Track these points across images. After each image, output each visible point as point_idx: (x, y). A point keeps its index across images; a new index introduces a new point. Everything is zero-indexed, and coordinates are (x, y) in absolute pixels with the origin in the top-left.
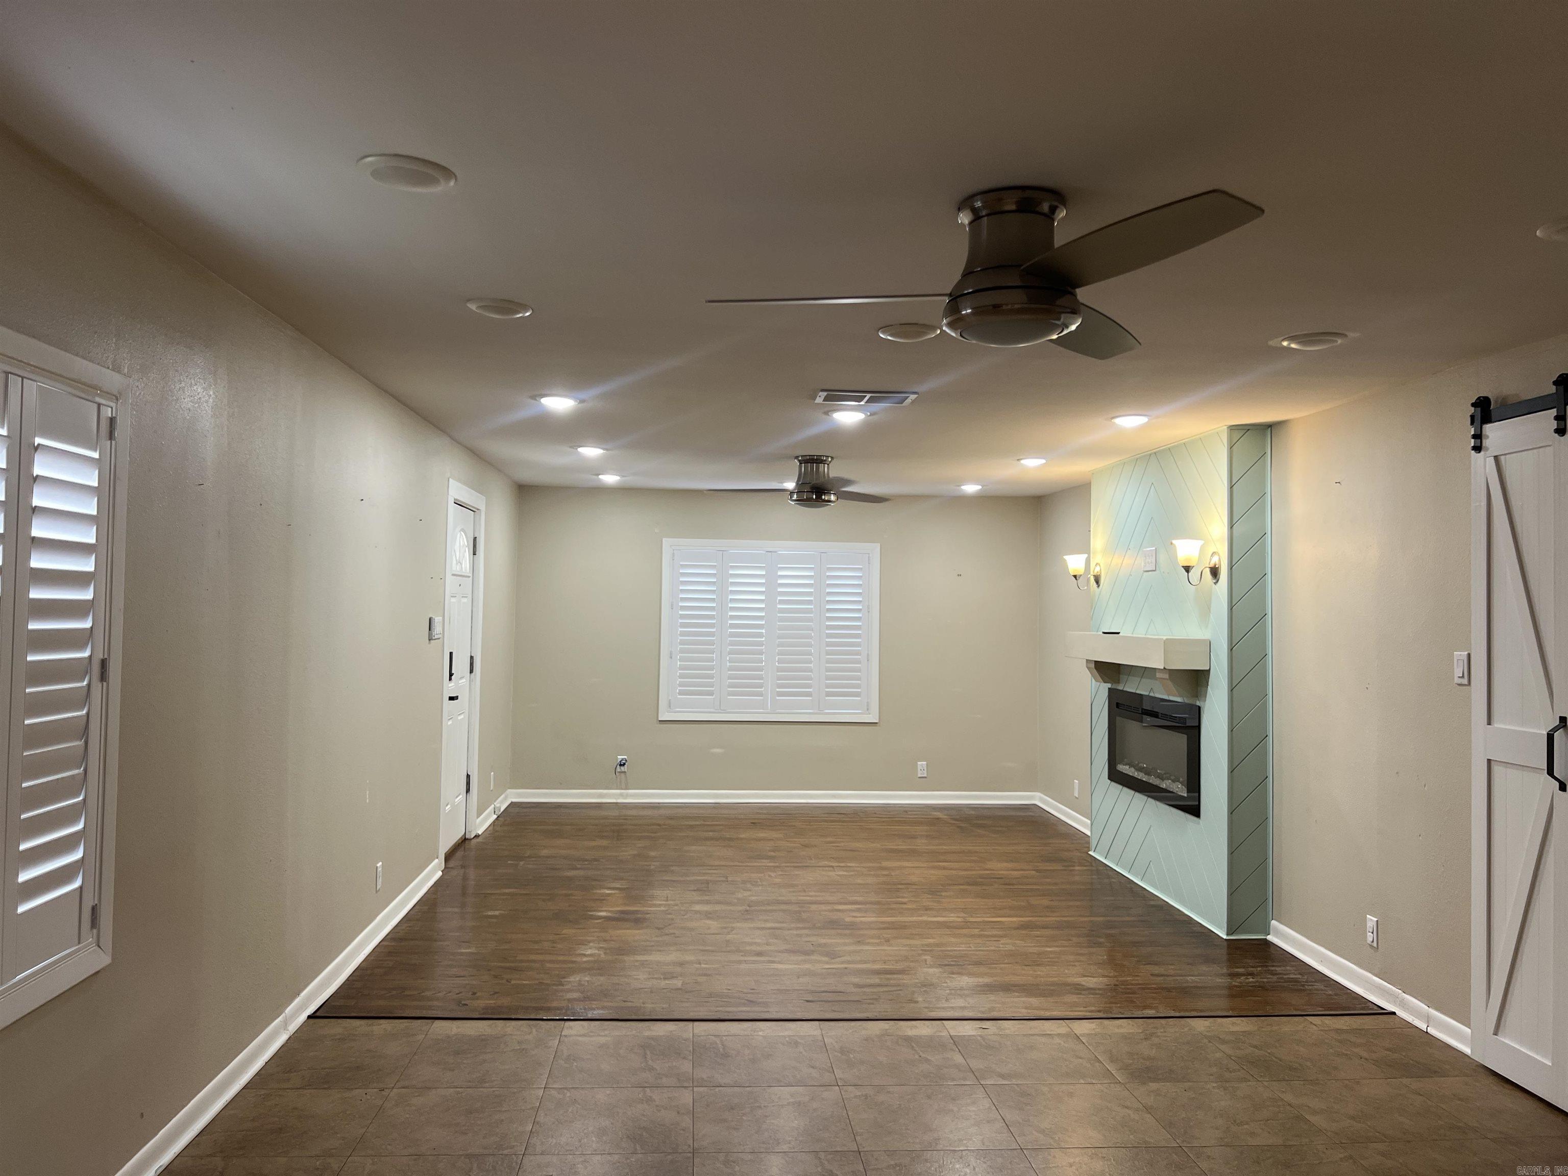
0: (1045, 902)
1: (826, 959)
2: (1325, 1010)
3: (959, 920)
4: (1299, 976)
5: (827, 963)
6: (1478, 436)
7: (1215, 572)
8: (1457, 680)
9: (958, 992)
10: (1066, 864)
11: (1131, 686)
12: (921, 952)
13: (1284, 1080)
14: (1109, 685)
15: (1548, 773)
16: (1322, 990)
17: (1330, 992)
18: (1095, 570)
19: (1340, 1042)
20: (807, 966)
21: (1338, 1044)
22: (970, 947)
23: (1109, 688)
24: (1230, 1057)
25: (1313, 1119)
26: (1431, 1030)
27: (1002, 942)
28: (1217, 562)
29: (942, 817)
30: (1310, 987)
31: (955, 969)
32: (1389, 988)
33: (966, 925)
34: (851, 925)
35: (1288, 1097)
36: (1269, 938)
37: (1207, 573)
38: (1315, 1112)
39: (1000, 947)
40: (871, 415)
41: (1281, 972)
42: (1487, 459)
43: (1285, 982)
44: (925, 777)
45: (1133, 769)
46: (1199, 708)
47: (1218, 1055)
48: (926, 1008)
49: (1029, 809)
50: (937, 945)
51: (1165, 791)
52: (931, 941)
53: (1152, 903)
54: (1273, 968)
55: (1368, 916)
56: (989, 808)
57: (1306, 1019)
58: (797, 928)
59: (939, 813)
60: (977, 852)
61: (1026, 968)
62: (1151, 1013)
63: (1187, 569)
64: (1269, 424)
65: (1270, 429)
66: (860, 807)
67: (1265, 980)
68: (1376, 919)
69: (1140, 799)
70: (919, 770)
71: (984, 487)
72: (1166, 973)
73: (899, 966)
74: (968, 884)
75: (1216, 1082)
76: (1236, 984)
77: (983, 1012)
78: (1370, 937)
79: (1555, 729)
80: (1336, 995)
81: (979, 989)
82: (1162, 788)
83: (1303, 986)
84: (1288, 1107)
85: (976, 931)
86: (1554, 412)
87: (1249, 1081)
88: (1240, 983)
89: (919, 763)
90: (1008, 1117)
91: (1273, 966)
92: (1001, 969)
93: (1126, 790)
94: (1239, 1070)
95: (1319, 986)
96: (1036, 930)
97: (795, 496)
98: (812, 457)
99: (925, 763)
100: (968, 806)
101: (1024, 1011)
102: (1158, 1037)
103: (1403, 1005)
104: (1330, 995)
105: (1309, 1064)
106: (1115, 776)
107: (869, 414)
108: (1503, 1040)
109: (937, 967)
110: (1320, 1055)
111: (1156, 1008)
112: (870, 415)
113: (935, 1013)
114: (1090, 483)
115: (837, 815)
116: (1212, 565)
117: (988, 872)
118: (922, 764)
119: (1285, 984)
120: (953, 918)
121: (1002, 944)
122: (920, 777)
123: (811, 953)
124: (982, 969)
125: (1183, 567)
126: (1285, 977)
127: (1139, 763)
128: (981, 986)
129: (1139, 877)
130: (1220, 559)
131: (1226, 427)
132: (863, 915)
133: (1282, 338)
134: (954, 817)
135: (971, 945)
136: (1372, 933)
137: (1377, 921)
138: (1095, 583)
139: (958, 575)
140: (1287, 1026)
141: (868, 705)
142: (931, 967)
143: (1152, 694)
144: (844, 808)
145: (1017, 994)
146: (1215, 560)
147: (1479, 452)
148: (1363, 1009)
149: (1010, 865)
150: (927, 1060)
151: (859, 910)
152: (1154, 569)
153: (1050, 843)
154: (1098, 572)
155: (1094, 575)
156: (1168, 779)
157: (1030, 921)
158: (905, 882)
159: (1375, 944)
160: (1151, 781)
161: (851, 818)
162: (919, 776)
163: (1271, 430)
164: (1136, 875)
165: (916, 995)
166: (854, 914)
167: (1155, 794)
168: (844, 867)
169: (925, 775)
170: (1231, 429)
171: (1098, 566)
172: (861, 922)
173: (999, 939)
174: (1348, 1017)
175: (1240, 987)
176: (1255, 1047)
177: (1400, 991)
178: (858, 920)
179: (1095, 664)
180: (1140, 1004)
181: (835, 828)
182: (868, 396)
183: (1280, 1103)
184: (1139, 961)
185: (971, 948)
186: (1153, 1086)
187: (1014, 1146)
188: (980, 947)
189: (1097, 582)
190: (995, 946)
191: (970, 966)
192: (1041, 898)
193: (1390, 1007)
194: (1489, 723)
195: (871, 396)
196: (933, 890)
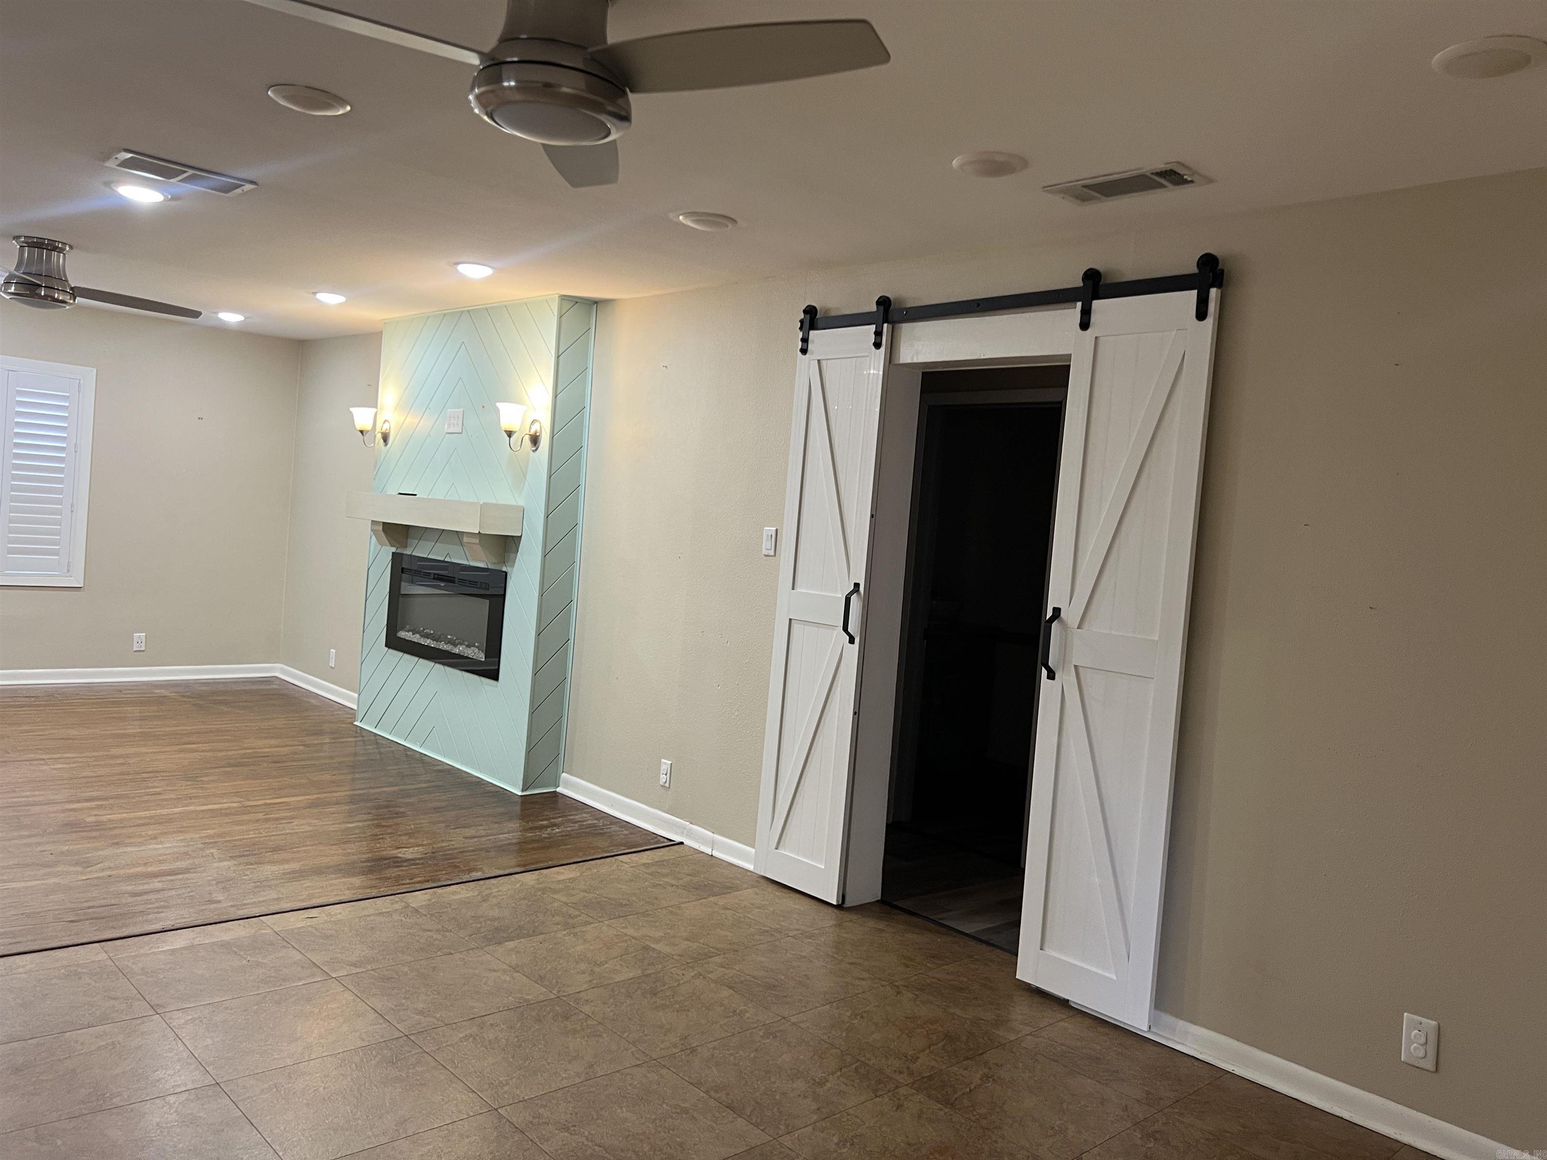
0: (327, 777)
1: (79, 869)
2: (628, 849)
3: (235, 805)
4: (596, 821)
5: (82, 873)
6: (805, 340)
7: (535, 440)
8: (764, 552)
9: (265, 883)
10: (335, 736)
11: (421, 550)
12: (201, 846)
13: (620, 917)
14: (394, 550)
15: (843, 630)
16: (619, 831)
17: (626, 832)
18: (381, 427)
19: (651, 874)
20: (53, 881)
21: (650, 877)
22: (260, 833)
23: (393, 553)
24: (567, 904)
25: (658, 947)
26: (716, 854)
27: (295, 823)
28: (538, 430)
29: (168, 695)
30: (609, 830)
31: (253, 859)
32: (678, 822)
33: (246, 810)
34: (96, 826)
35: (631, 932)
36: (559, 790)
37: (527, 439)
38: (658, 941)
39: (294, 829)
40: (174, 198)
41: (579, 819)
42: (812, 362)
43: (586, 828)
44: (143, 651)
45: (418, 636)
46: (506, 573)
47: (556, 904)
48: (232, 906)
49: (269, 681)
50: (220, 835)
51: (458, 656)
52: (210, 832)
53: (440, 768)
54: (572, 817)
55: (663, 760)
56: (222, 683)
57: (616, 859)
58: (21, 837)
59: (163, 691)
60: (229, 731)
61: (333, 847)
62: (478, 875)
63: (510, 434)
64: (594, 300)
65: (595, 305)
66: (52, 688)
67: (569, 829)
68: (670, 762)
69: (425, 665)
70: (135, 643)
71: (248, 320)
72: (478, 834)
73: (182, 864)
74: (230, 765)
75: (565, 930)
76: (546, 836)
77: (303, 901)
78: (663, 779)
79: (851, 593)
80: (631, 833)
81: (288, 876)
82: (455, 654)
83: (602, 829)
84: (633, 941)
85: (260, 816)
86: (873, 328)
87: (592, 923)
88: (549, 834)
89: (135, 635)
90: (379, 1007)
91: (571, 815)
92: (305, 851)
93: (406, 656)
94: (580, 916)
95: (614, 828)
96: (329, 807)
97: (13, 288)
98: (42, 241)
99: (144, 634)
100: (198, 681)
101: (347, 892)
102: (494, 897)
103: (690, 834)
104: (627, 835)
105: (634, 898)
106: (393, 642)
107: (170, 197)
108: (783, 852)
109: (229, 860)
110: (640, 889)
111: (481, 870)
112: (171, 200)
113: (246, 911)
114: (381, 332)
115: (23, 699)
116: (532, 432)
117: (250, 751)
118: (139, 636)
119: (588, 830)
120: (227, 804)
121: (297, 825)
122: (135, 651)
123: (56, 864)
124: (283, 855)
125: (505, 431)
126: (584, 823)
127: (424, 630)
128: (289, 873)
129: (418, 744)
130: (541, 427)
131: (557, 296)
132: (109, 812)
133: (682, 212)
134: (183, 694)
135: (261, 831)
136: (666, 775)
137: (671, 764)
138: (382, 441)
139: (199, 418)
140: (605, 867)
141: (68, 566)
142: (221, 860)
143: (447, 559)
144: (36, 689)
145: (333, 876)
146: (535, 428)
147: (805, 354)
148: (657, 843)
149: (273, 742)
150: (258, 964)
151: (99, 807)
152: (461, 432)
153: (309, 716)
154: (387, 430)
155: (382, 433)
156: (461, 644)
157: (318, 798)
158: (151, 769)
159: (667, 785)
160: (441, 647)
161: (47, 701)
162: (135, 649)
163: (597, 306)
164: (415, 743)
165: (214, 895)
166: (96, 812)
167: (444, 660)
168: (59, 758)
169: (143, 649)
170: (562, 299)
171: (387, 423)
172: (110, 820)
173: (291, 821)
174: (649, 851)
175: (550, 838)
176: (585, 891)
177: (688, 823)
178: (104, 818)
179: (383, 526)
180: (464, 868)
181: (30, 714)
182: (191, 172)
183: (625, 938)
184: (448, 826)
185: (262, 834)
186: (511, 944)
187: (397, 1034)
188: (272, 831)
189: (385, 438)
190: (289, 829)
191: (269, 853)
192: (321, 773)
193: (678, 839)
194: (793, 589)
195: (194, 174)
196: (191, 776)
